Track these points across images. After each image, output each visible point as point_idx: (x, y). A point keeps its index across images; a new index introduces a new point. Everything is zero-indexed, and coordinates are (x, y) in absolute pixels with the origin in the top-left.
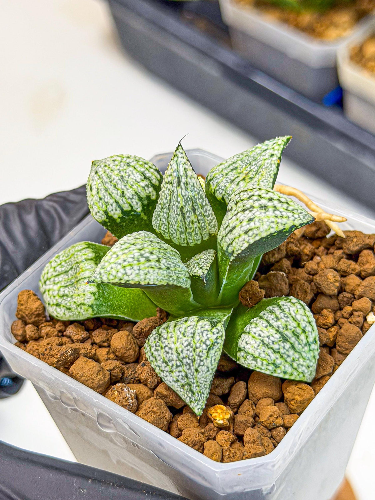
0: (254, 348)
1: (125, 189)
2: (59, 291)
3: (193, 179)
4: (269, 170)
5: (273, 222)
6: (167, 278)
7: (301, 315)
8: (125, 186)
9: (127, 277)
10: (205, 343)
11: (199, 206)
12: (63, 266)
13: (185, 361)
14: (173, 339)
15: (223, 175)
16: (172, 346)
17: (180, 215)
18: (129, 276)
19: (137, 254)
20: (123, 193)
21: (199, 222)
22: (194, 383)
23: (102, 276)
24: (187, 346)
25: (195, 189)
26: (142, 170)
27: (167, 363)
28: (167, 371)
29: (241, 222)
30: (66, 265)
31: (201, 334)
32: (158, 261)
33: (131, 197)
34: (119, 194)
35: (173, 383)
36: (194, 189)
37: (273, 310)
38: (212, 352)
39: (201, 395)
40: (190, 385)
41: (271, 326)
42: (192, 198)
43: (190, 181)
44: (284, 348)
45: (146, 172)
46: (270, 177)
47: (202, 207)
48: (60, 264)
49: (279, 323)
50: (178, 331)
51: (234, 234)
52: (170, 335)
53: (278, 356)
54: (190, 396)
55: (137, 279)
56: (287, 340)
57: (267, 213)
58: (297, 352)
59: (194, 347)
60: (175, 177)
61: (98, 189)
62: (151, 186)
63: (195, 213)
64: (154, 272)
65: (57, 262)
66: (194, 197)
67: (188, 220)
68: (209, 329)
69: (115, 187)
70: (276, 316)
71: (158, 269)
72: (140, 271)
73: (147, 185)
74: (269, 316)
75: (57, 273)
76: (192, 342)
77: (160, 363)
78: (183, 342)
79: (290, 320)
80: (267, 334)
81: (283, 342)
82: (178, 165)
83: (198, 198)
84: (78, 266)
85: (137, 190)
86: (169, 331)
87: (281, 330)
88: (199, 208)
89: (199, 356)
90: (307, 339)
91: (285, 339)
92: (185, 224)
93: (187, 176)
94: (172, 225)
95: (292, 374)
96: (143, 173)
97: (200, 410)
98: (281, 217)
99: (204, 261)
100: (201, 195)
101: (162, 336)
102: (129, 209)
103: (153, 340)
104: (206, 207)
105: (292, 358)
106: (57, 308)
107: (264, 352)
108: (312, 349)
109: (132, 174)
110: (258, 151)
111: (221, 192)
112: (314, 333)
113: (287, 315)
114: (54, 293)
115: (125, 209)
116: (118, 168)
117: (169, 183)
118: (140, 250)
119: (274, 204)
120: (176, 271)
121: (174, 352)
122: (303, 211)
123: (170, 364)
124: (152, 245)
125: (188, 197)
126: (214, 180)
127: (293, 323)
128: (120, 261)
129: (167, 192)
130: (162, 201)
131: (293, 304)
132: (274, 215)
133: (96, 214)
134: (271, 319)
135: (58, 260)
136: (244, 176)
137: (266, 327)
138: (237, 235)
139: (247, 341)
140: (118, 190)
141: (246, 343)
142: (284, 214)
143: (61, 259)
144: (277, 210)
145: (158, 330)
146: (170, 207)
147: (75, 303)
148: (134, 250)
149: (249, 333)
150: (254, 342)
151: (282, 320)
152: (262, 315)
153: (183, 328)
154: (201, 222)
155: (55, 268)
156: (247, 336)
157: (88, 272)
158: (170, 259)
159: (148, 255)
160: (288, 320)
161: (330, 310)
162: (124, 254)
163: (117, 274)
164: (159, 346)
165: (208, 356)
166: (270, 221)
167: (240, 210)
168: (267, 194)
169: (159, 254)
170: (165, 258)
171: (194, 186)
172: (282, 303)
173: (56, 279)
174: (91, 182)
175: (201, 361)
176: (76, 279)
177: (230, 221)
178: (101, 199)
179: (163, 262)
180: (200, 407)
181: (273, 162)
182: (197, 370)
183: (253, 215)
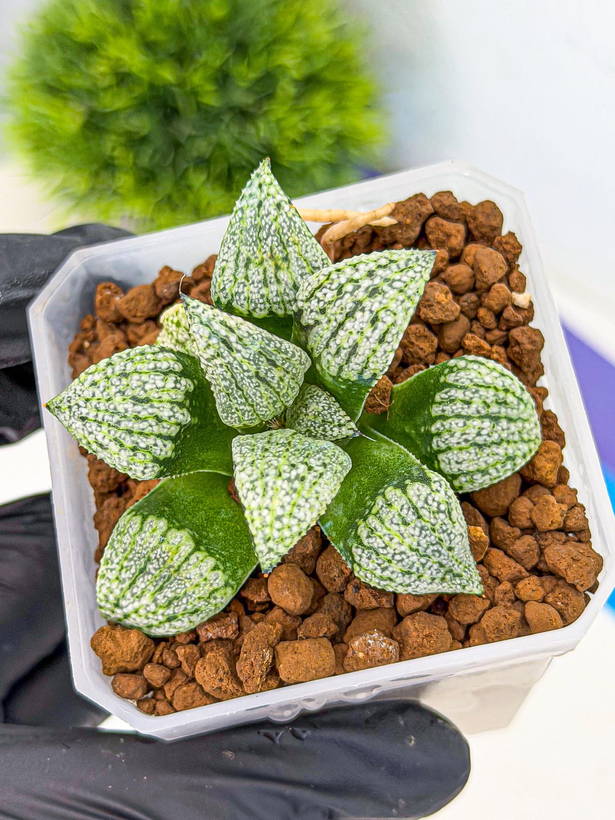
0: (474, 460)
1: (155, 410)
2: (155, 601)
3: (242, 327)
4: (297, 229)
5: (403, 302)
6: (335, 478)
7: (487, 374)
8: (152, 406)
10: (439, 511)
11: (275, 353)
12: (129, 568)
13: (429, 552)
14: (396, 540)
15: (243, 283)
16: (403, 548)
17: (261, 384)
18: (304, 521)
19: (286, 485)
20: (157, 417)
21: (288, 373)
22: (454, 565)
23: (276, 551)
24: (421, 533)
25: (255, 336)
26: (152, 366)
27: (409, 573)
28: (414, 581)
29: (362, 333)
30: (132, 563)
31: (426, 506)
32: (310, 468)
33: (171, 414)
34: (154, 424)
35: (430, 586)
36: (253, 338)
37: (450, 397)
38: (454, 513)
39: (469, 569)
40: (451, 571)
41: (468, 418)
42: (260, 352)
43: (241, 332)
44: (503, 430)
45: (159, 365)
46: (308, 238)
47: (279, 350)
48: (122, 568)
49: (474, 406)
50: (393, 525)
51: (364, 354)
52: (386, 539)
53: (505, 445)
54: (459, 582)
56: (499, 418)
57: (387, 296)
58: (516, 420)
59: (429, 526)
60: (218, 343)
61: (116, 440)
62: (180, 377)
63: (276, 366)
64: (322, 485)
65: (114, 569)
66: (261, 348)
67: (274, 382)
68: (429, 491)
69: (137, 418)
70: (462, 401)
71: (321, 479)
73: (176, 382)
74: (454, 407)
75: (128, 583)
76: (423, 523)
77: (399, 580)
78: (412, 532)
79: (483, 391)
80: (474, 432)
81: (497, 425)
82: (207, 326)
83: (267, 345)
84: (161, 552)
85: (170, 398)
86: (381, 534)
87: (483, 412)
88: (276, 355)
89: (444, 532)
90: (515, 396)
91: (495, 419)
92: (274, 389)
93: (231, 330)
94: (257, 404)
95: (530, 450)
96: (155, 369)
97: (479, 587)
98: (406, 286)
99: (329, 413)
100: (267, 339)
101: (378, 548)
102: (178, 429)
103: (367, 561)
104: (283, 347)
105: (517, 433)
106: (174, 623)
107: (488, 455)
108: (526, 402)
109: (145, 383)
110: (249, 213)
111: (263, 308)
112: (515, 383)
113: (474, 389)
114: (148, 609)
115: (174, 435)
116: (113, 390)
117: (213, 357)
118: (280, 475)
119: (382, 278)
120: (331, 459)
121: (409, 553)
122: (416, 256)
123: (414, 570)
124: (277, 454)
125: (254, 355)
126: (237, 298)
127: (488, 392)
128: (280, 512)
129: (220, 370)
130: (220, 386)
131: (465, 368)
132: (396, 291)
133: (144, 473)
134: (460, 410)
135: (114, 566)
136: (271, 262)
137: (465, 424)
138: (367, 352)
139: (456, 459)
140: (145, 420)
141: (457, 463)
142: (404, 279)
143: (116, 561)
144: (394, 281)
145: (361, 544)
146: (239, 385)
147: (199, 598)
148: (275, 483)
149: (449, 448)
150: (468, 454)
151: (474, 400)
152: (440, 413)
153: (397, 516)
154: (290, 369)
155: (117, 578)
156: (450, 455)
157: (183, 548)
158: (308, 450)
159: (294, 473)
160: (481, 393)
161: (470, 335)
162: (271, 499)
163: (291, 530)
164: (384, 562)
165: (454, 523)
166: (399, 303)
167: (340, 318)
168: (357, 270)
169: (298, 458)
170: (307, 457)
171: (250, 335)
172: (451, 379)
173: (135, 590)
174: (91, 438)
175: (449, 535)
176: (172, 570)
177: (338, 342)
178: (134, 449)
179: (313, 462)
180: (477, 583)
181: (290, 215)
182: (450, 549)
183: (371, 311)
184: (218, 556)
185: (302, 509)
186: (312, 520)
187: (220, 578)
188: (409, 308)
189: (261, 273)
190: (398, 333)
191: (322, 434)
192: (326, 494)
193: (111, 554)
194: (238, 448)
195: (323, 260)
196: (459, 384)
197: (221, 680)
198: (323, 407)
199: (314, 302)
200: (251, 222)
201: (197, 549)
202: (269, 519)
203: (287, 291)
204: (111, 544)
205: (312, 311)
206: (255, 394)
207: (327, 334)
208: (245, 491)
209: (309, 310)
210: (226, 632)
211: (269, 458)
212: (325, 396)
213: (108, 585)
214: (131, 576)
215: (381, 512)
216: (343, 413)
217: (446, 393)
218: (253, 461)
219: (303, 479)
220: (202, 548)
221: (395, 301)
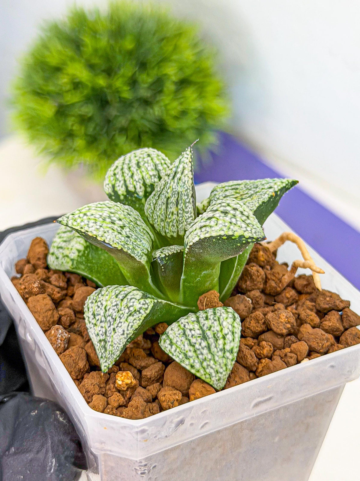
0: (175, 334)
1: (136, 172)
3: (187, 177)
4: (261, 197)
5: (225, 226)
6: (122, 243)
7: (228, 323)
8: (137, 170)
9: (88, 228)
10: (128, 308)
11: (183, 202)
13: (108, 318)
14: (107, 297)
16: (104, 303)
17: (165, 204)
18: (89, 227)
19: (105, 214)
20: (133, 174)
21: (178, 215)
22: (109, 342)
23: (68, 220)
24: (114, 306)
25: (185, 186)
26: (158, 162)
27: (95, 316)
28: (93, 324)
31: (129, 300)
32: (122, 227)
33: (137, 180)
34: (129, 175)
35: (94, 335)
39: (111, 355)
40: (106, 342)
41: (198, 322)
42: (178, 193)
43: (183, 178)
44: (200, 344)
47: (185, 203)
49: (206, 322)
52: (107, 293)
53: (192, 349)
54: (103, 352)
55: (95, 233)
56: (206, 339)
57: (225, 218)
58: (211, 353)
59: (120, 308)
60: (174, 171)
63: (177, 206)
64: (113, 234)
66: (181, 192)
67: (170, 210)
68: (138, 298)
69: (129, 168)
70: (207, 315)
71: (117, 233)
72: (101, 228)
73: (154, 176)
74: (202, 314)
76: (120, 304)
77: (90, 314)
78: (113, 302)
79: (216, 323)
80: (191, 327)
81: (201, 339)
82: (180, 163)
83: (185, 194)
85: (144, 176)
87: (205, 328)
89: (120, 317)
90: (224, 345)
91: (204, 337)
92: (167, 213)
93: (182, 174)
94: (156, 211)
95: (198, 371)
96: (156, 165)
97: (106, 368)
98: (234, 224)
100: (187, 193)
101: (101, 293)
102: (133, 190)
104: (187, 205)
105: (204, 357)
106: (52, 256)
107: (181, 341)
108: (225, 356)
109: (147, 163)
112: (233, 343)
113: (216, 318)
114: (56, 245)
115: (130, 189)
117: (167, 175)
118: (111, 213)
119: (235, 213)
120: (135, 242)
121: (103, 308)
123: (97, 318)
125: (176, 191)
127: (217, 326)
128: (88, 214)
129: (163, 182)
131: (227, 312)
132: (229, 221)
134: (201, 317)
136: (238, 195)
137: (194, 321)
139: (173, 328)
140: (130, 171)
142: (239, 223)
144: (235, 218)
147: (63, 254)
148: (106, 211)
150: (178, 330)
151: (210, 320)
153: (119, 291)
154: (180, 215)
156: (175, 325)
158: (136, 232)
159: (115, 219)
160: (215, 322)
162: (96, 210)
163: (81, 222)
164: (95, 300)
165: (126, 320)
166: (224, 224)
169: (127, 224)
170: (130, 229)
171: (184, 183)
175: (120, 323)
178: (115, 175)
179: (127, 230)
180: (107, 365)
182: (114, 330)
185: (94, 224)
187: (74, 255)
188: (223, 230)
190: (208, 232)
196: (216, 311)
206: (160, 205)
217: (210, 310)
219: (113, 223)
220: (88, 243)
221: (224, 222)
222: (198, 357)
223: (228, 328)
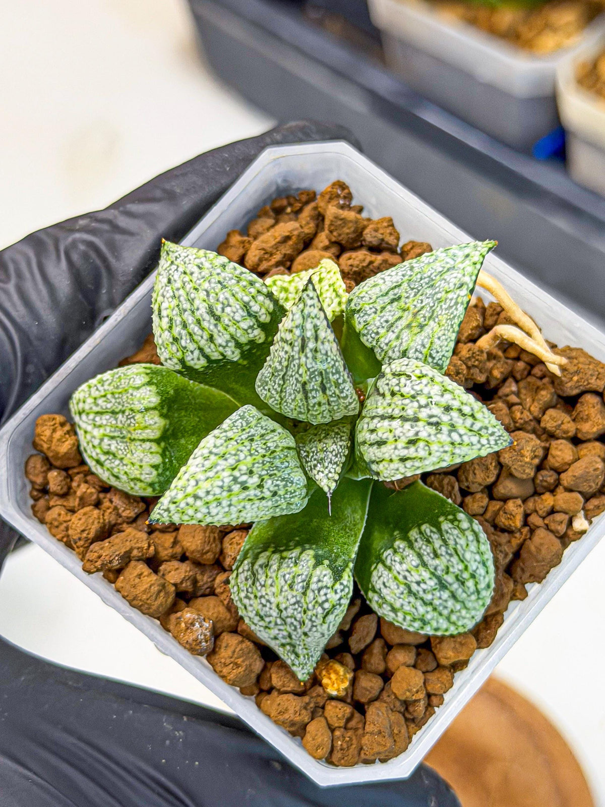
0: (395, 595)
1: (215, 330)
2: (102, 440)
3: (326, 344)
4: (452, 316)
5: (446, 452)
6: (271, 510)
7: (472, 552)
8: (216, 325)
9: (211, 518)
10: (321, 605)
11: (333, 384)
12: (109, 402)
13: (289, 620)
14: (274, 589)
15: (376, 310)
16: (272, 600)
17: (301, 393)
18: (212, 516)
19: (227, 480)
20: (212, 336)
22: (299, 645)
24: (294, 604)
25: (329, 358)
26: (246, 299)
27: (262, 618)
28: (260, 626)
29: (396, 440)
30: (113, 401)
31: (316, 592)
32: (260, 486)
33: (224, 344)
34: (205, 337)
35: (269, 640)
36: (327, 359)
37: (430, 536)
38: (331, 618)
39: (308, 659)
40: (294, 646)
41: (425, 565)
42: (321, 374)
43: (321, 347)
44: (440, 598)
45: (252, 303)
46: (451, 330)
47: (337, 385)
48: (105, 396)
49: (437, 562)
50: (282, 579)
51: (384, 454)
52: (269, 581)
53: (429, 608)
54: (293, 658)
55: (226, 519)
56: (446, 588)
57: (439, 436)
58: (459, 601)
59: (305, 606)
60: (298, 337)
61: (171, 320)
62: (259, 326)
63: (324, 392)
64: (254, 506)
65: (100, 391)
66: (325, 370)
67: (312, 402)
68: (330, 585)
69: (199, 322)
70: (434, 549)
71: (258, 501)
72: (232, 507)
73: (251, 327)
74: (424, 547)
75: (98, 409)
76: (303, 600)
77: (252, 615)
78: (289, 597)
79: (455, 560)
80: (416, 577)
81: (439, 591)
82: (303, 317)
83: (332, 372)
84: (133, 417)
85: (234, 333)
86: (269, 574)
87: (439, 573)
88: (331, 386)
89: (311, 620)
90: (476, 585)
91: (443, 586)
92: (308, 405)
93: (317, 339)
94: (286, 402)
95: (446, 630)
96: (246, 306)
97: (305, 675)
98: (459, 444)
99: (331, 459)
100: (337, 369)
101: (258, 580)
103: (244, 579)
104: (342, 386)
105: (450, 610)
106: (98, 467)
107: (409, 603)
108: (481, 596)
109: (229, 305)
110: (438, 266)
111: (370, 341)
112: (488, 577)
113: (451, 551)
114: (93, 440)
115: (213, 358)
116: (206, 285)
117: (286, 341)
118: (233, 469)
119: (451, 420)
120: (286, 494)
121: (274, 606)
122: (496, 430)
123: (267, 619)
124: (253, 452)
125: (315, 370)
126: (362, 315)
127: (458, 564)
128: (201, 493)
129: (282, 354)
130: (273, 364)
131: (463, 531)
132: (449, 439)
133: (166, 360)
134: (425, 553)
135: (101, 388)
136: (410, 317)
137: (417, 567)
138: (387, 456)
139: (385, 580)
140: (203, 329)
141: (384, 584)
142: (465, 438)
143: (106, 387)
144: (455, 431)
145: (253, 564)
146: (286, 377)
147: (126, 473)
148: (223, 470)
149: (390, 569)
150: (396, 587)
151: (442, 558)
152: (413, 539)
153: (291, 576)
154: (333, 404)
155: (95, 399)
156: (386, 573)
157: (148, 431)
158: (279, 471)
159: (244, 478)
160: (452, 559)
161: (519, 502)
162: (207, 479)
163: (196, 513)
164: (252, 593)
165: (324, 622)
166: (441, 450)
167: (397, 413)
168: (442, 395)
169: (263, 469)
170: (271, 475)
171: (326, 354)
172: (446, 526)
173: (98, 419)
174: (160, 299)
175: (313, 626)
176: (129, 435)
177: (379, 425)
178: (176, 340)
179: (268, 484)
180: (306, 671)
181: (460, 300)
182: (305, 634)
183: (417, 434)
184: (167, 460)
185: (219, 508)
186: (219, 521)
187: (151, 476)
188: (444, 460)
189: (396, 316)
190: (418, 468)
191: (311, 466)
192: (249, 515)
193: (107, 380)
194: (238, 417)
195: (443, 356)
196: (446, 536)
197: (80, 539)
198: (334, 450)
199: (394, 381)
200: (431, 274)
201: (157, 441)
202: (190, 490)
203: (396, 349)
204: (114, 374)
205: (388, 384)
206: (290, 395)
207: (380, 411)
208: (199, 453)
209: (387, 381)
210: (124, 511)
211: (243, 448)
212: (345, 443)
213: (87, 396)
214: (104, 407)
215: (286, 560)
216: (339, 469)
217: (431, 531)
218: (231, 439)
219: (245, 488)
220: (163, 444)
221: (440, 445)
222: (441, 614)
223: (475, 561)
